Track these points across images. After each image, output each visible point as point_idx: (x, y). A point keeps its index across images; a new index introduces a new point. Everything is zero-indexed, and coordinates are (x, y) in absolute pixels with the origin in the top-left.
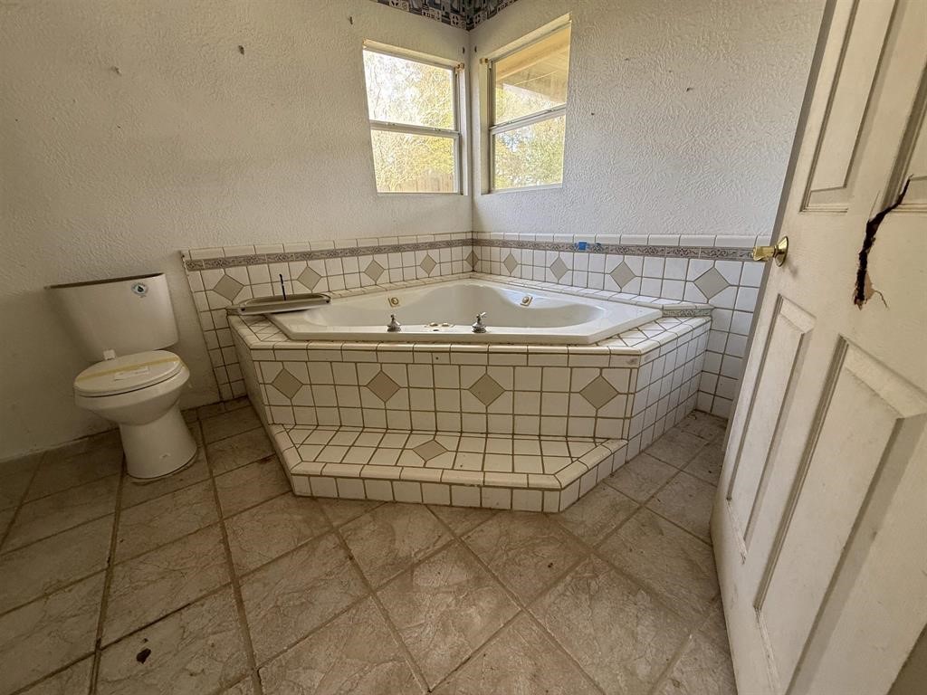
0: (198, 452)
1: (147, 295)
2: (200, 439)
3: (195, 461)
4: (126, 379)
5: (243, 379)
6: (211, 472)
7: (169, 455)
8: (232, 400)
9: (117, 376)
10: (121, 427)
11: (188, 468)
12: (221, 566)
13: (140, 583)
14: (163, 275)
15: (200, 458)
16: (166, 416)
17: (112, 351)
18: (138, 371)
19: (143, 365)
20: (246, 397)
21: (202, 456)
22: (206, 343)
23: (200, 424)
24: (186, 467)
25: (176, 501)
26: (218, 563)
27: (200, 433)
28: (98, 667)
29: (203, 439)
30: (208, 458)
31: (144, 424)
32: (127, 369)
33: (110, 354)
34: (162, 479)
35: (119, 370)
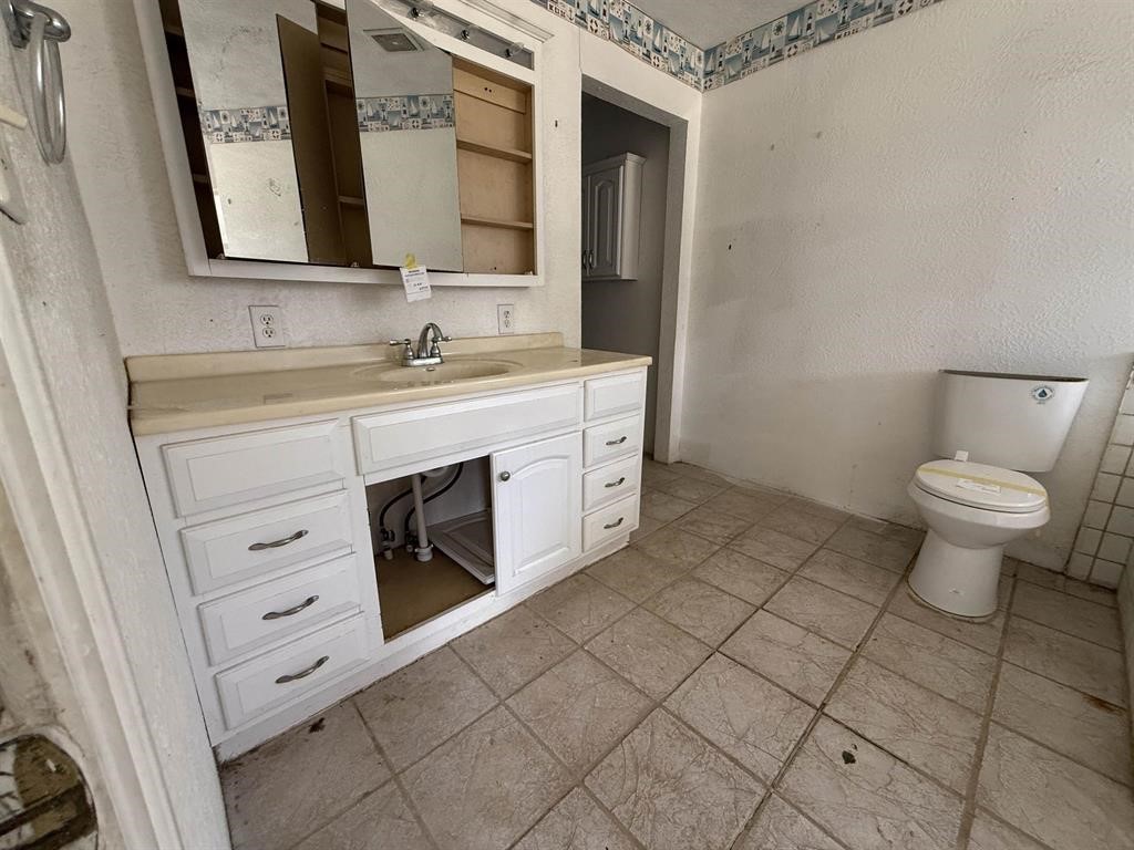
0: (995, 614)
1: (1050, 402)
2: (1007, 601)
3: (986, 622)
4: (968, 490)
5: (1125, 565)
6: (1001, 652)
7: (962, 593)
8: (1084, 582)
9: (961, 482)
10: (930, 532)
11: (973, 623)
12: (962, 768)
13: (873, 693)
14: (1087, 382)
15: (994, 623)
16: (984, 551)
17: (967, 454)
18: (987, 487)
19: (996, 483)
20: (1114, 591)
21: (999, 622)
22: (1093, 488)
23: (1015, 582)
24: (970, 620)
25: (942, 648)
26: (961, 761)
27: (1008, 594)
28: (815, 724)
29: (1010, 604)
30: (1005, 631)
31: (953, 544)
32: (975, 480)
33: (963, 455)
34: (938, 612)
35: (964, 477)
